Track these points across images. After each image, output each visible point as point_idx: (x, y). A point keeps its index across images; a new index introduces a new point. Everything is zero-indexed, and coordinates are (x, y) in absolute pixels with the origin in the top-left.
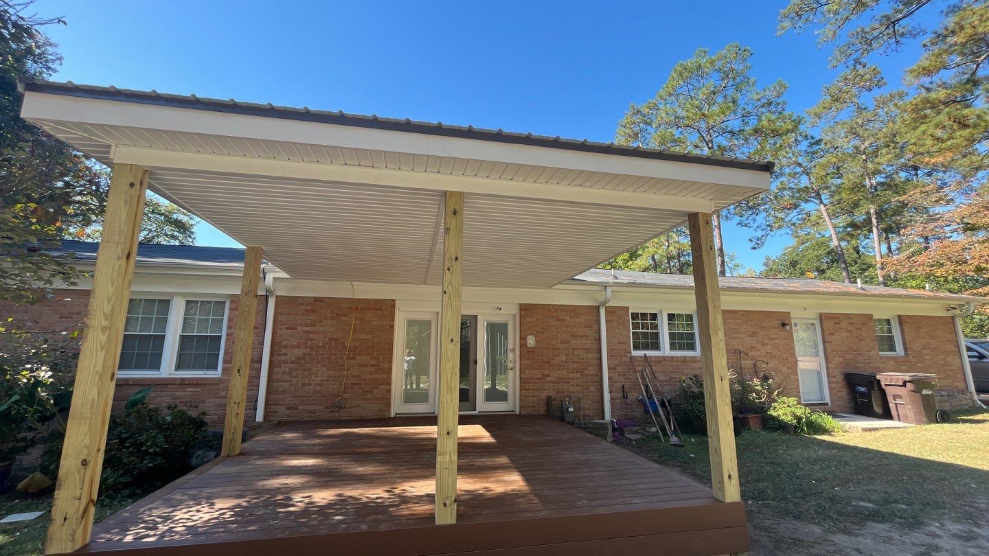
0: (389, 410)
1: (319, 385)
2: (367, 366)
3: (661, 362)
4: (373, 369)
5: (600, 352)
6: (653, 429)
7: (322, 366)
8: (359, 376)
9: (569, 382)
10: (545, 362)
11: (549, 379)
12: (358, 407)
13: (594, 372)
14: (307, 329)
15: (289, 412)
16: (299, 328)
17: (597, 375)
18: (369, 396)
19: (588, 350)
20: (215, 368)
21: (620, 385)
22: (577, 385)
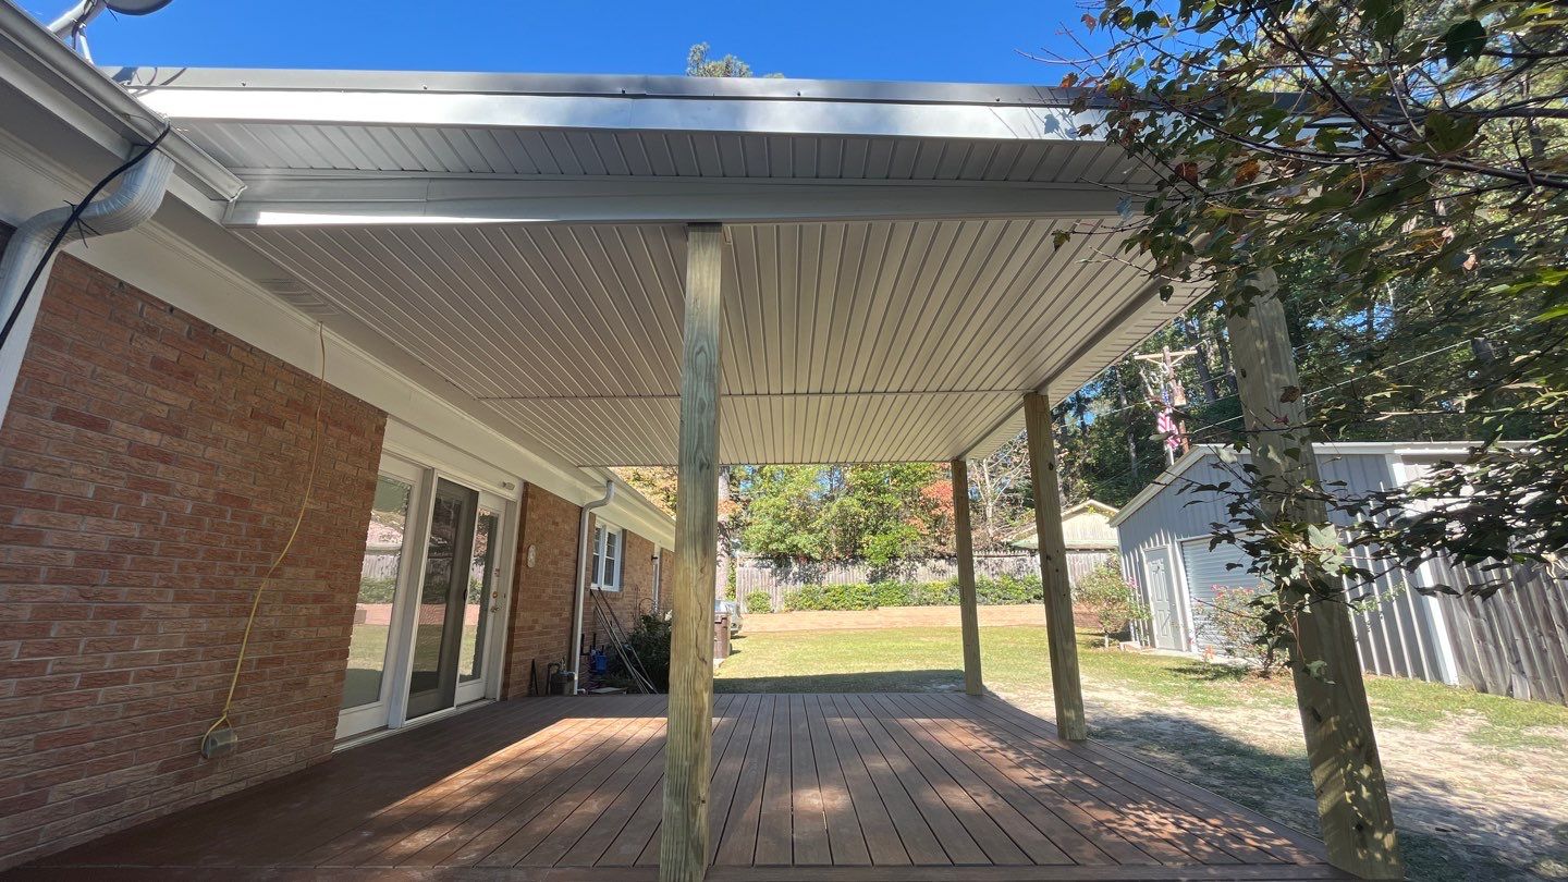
5: (575, 582)
7: (180, 598)
9: (550, 633)
10: (537, 597)
11: (537, 628)
13: (568, 614)
17: (569, 620)
19: (567, 578)
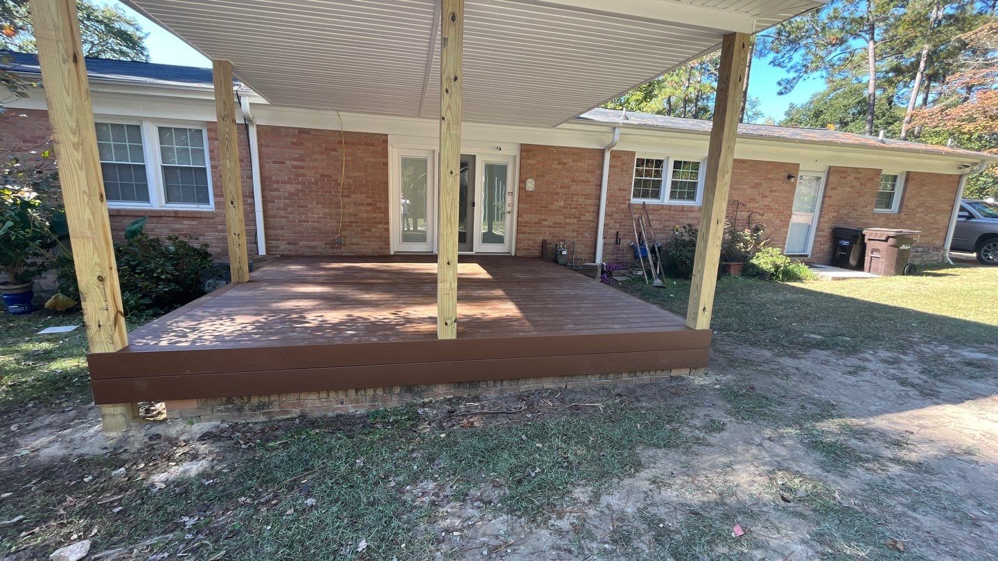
0: (389, 249)
1: (317, 222)
2: (363, 205)
3: (658, 210)
4: (370, 208)
5: (599, 199)
6: (640, 273)
8: (355, 215)
9: (565, 227)
10: (543, 207)
11: (545, 223)
12: (358, 244)
13: (591, 218)
14: (296, 163)
15: (291, 247)
16: (287, 162)
17: (593, 221)
18: (367, 234)
19: (587, 196)
20: (207, 201)
21: (615, 231)
22: (573, 231)
